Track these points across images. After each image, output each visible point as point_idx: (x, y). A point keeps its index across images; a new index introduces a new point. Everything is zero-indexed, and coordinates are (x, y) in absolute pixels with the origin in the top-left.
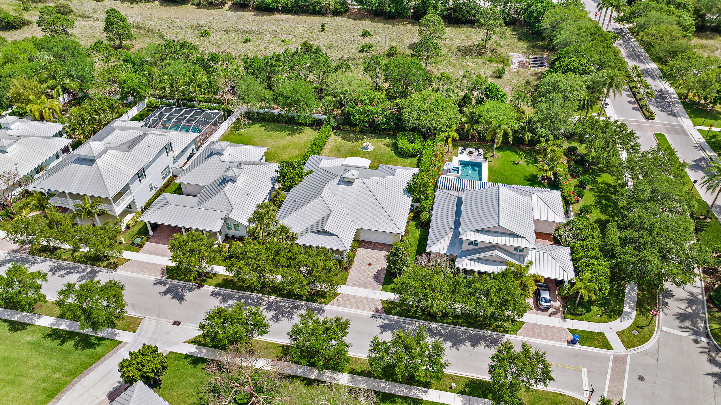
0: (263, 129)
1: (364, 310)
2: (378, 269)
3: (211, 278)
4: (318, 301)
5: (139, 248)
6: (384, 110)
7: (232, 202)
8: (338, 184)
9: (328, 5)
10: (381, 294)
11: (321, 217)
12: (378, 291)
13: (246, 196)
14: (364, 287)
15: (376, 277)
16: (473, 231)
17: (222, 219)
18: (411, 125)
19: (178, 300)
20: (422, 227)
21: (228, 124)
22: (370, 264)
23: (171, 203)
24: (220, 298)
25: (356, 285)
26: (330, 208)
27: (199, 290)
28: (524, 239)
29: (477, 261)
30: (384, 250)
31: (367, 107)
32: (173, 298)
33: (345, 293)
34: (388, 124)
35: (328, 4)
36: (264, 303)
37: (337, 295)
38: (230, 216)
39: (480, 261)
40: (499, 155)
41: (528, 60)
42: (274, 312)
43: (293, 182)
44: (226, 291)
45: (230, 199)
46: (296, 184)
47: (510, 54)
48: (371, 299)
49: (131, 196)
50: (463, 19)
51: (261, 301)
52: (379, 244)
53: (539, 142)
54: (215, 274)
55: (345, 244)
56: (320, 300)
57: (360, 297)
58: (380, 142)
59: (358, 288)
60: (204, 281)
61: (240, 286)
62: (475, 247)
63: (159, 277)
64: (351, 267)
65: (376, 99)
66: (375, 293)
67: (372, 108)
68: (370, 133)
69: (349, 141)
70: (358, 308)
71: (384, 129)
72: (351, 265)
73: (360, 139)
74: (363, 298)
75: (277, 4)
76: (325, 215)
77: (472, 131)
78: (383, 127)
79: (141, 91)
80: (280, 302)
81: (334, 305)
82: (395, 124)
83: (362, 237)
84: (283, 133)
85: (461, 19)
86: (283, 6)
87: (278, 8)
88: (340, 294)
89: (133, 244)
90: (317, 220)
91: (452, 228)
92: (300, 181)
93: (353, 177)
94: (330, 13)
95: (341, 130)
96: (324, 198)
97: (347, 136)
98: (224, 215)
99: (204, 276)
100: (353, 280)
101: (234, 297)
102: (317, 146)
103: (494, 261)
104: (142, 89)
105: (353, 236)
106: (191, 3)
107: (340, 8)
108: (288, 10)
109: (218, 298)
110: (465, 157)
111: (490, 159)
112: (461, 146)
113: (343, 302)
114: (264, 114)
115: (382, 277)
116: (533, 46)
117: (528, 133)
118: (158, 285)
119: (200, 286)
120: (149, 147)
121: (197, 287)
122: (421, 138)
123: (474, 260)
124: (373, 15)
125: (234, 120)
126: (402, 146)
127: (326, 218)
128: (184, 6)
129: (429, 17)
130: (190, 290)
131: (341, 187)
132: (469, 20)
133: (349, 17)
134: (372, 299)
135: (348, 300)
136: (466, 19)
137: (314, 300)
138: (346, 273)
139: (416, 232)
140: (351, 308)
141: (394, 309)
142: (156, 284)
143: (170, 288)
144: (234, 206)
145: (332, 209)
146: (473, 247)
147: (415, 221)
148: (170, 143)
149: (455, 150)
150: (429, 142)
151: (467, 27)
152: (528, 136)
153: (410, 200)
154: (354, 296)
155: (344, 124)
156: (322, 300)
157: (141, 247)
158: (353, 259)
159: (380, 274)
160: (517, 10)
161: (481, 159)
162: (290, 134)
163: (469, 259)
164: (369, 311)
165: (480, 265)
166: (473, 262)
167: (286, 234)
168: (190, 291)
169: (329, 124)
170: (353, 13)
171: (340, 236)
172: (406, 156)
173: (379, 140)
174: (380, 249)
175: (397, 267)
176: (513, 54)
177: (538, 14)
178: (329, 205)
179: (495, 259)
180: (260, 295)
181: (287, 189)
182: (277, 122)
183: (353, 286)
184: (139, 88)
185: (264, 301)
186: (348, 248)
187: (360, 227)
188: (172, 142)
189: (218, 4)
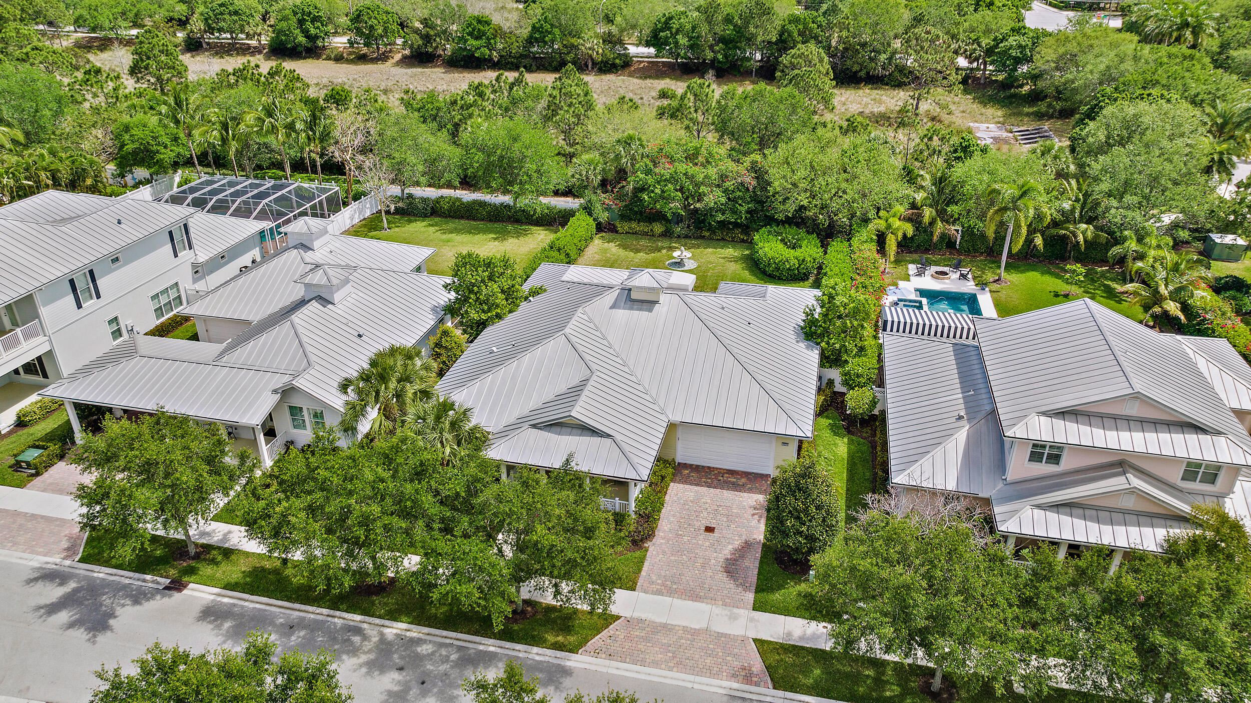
0: (432, 229)
1: (700, 673)
2: (737, 543)
3: (213, 562)
4: (545, 641)
5: (33, 475)
6: (723, 177)
7: (309, 349)
8: (614, 306)
9: (590, 52)
10: (752, 620)
11: (562, 388)
12: (741, 612)
13: (357, 340)
14: (695, 597)
15: (731, 568)
16: (1044, 414)
17: (275, 391)
18: (791, 208)
19: (89, 630)
20: (849, 432)
21: (352, 219)
22: (710, 530)
23: (144, 354)
24: (227, 625)
25: (671, 592)
26: (591, 364)
27: (166, 600)
28: (1222, 440)
29: (1068, 510)
30: (750, 491)
31: (682, 167)
32: (71, 625)
33: (636, 615)
34: (734, 212)
35: (590, 49)
36: (368, 646)
37: (609, 619)
38: (299, 383)
39: (1076, 511)
40: (1014, 278)
41: (1011, 135)
42: (396, 675)
43: (489, 310)
44: (254, 603)
45: (305, 339)
46: (499, 317)
47: (971, 124)
48: (720, 635)
49: (41, 339)
50: (862, 74)
51: (357, 639)
52: (732, 472)
53: (1118, 241)
54: (228, 553)
55: (635, 460)
56: (551, 638)
57: (685, 629)
58: (711, 254)
59: (677, 602)
60: (191, 571)
61: (301, 587)
62: (1052, 469)
63: (54, 560)
64: (650, 536)
65: (703, 151)
66: (733, 618)
67: (692, 170)
68: (686, 237)
69: (637, 251)
70: (680, 665)
71: (723, 224)
72: (653, 530)
73: (663, 248)
74: (695, 633)
75: (490, 50)
76: (576, 382)
77: (939, 224)
78: (720, 217)
79: (163, 151)
80: (419, 642)
81: (597, 653)
82: (749, 212)
83: (683, 453)
84: (480, 237)
85: (856, 72)
86: (501, 56)
87: (490, 60)
88: (618, 618)
89: (17, 466)
90: (551, 397)
91: (960, 418)
92: (510, 312)
93: (656, 285)
94: (593, 68)
95: (617, 232)
96: (573, 339)
97: (632, 241)
98: (280, 381)
99: (193, 558)
100: (659, 576)
101: (272, 623)
102: (559, 250)
103: (1124, 512)
104: (166, 147)
105: (657, 448)
106: (324, 57)
107: (614, 59)
108: (512, 63)
109: (219, 627)
110: (928, 282)
111: (995, 287)
112: (913, 262)
113: (627, 645)
114: (438, 201)
115: (752, 565)
116: (1014, 114)
117: (1083, 226)
118: (40, 585)
119: (177, 586)
120: (119, 222)
121: (166, 588)
122: (814, 240)
123: (1057, 507)
124: (679, 72)
125: (368, 214)
126: (770, 254)
127: (576, 391)
128: (310, 61)
129: (799, 49)
130: (138, 597)
131: (623, 314)
132: (873, 76)
133: (630, 76)
134: (725, 635)
135: (646, 639)
136: (868, 73)
137: (533, 637)
138: (638, 554)
139: (836, 445)
140: (656, 664)
141: (805, 670)
142: (36, 580)
143: (75, 591)
144: (313, 358)
145: (594, 367)
146: (1044, 468)
147: (827, 417)
148: (185, 226)
149: (900, 270)
150: (837, 246)
151: (872, 89)
152: (1084, 233)
153: (813, 356)
154: (665, 626)
155: (623, 217)
156: (560, 638)
157: (37, 474)
158: (659, 511)
159: (742, 557)
160: (971, 54)
161: (969, 287)
162: (495, 239)
163: (1039, 507)
164: (716, 675)
165: (1080, 523)
166: (1052, 516)
167: (453, 424)
168: (136, 601)
169: (590, 214)
170: (639, 70)
171: (618, 437)
172: (780, 279)
173: (710, 250)
174: (736, 487)
175: (804, 529)
176: (977, 125)
177: (1021, 52)
178: (587, 357)
179: (1129, 503)
180: (358, 618)
181: (476, 329)
182: (468, 219)
183: (659, 593)
184: (158, 144)
185: (365, 638)
186: (645, 473)
187: (677, 418)
188: (190, 225)
189: (376, 58)
